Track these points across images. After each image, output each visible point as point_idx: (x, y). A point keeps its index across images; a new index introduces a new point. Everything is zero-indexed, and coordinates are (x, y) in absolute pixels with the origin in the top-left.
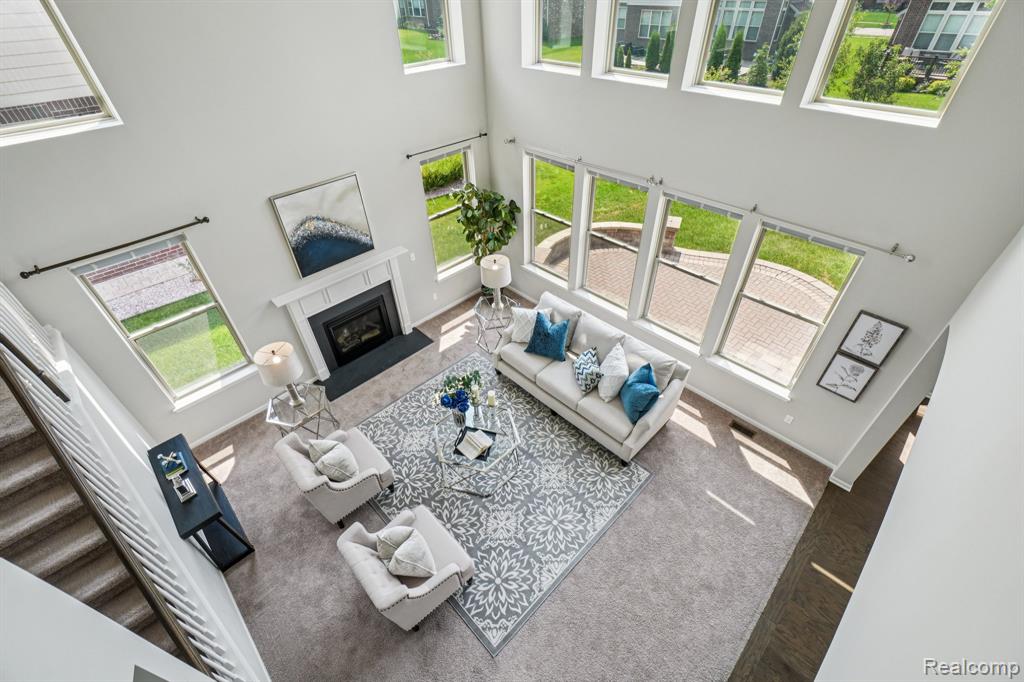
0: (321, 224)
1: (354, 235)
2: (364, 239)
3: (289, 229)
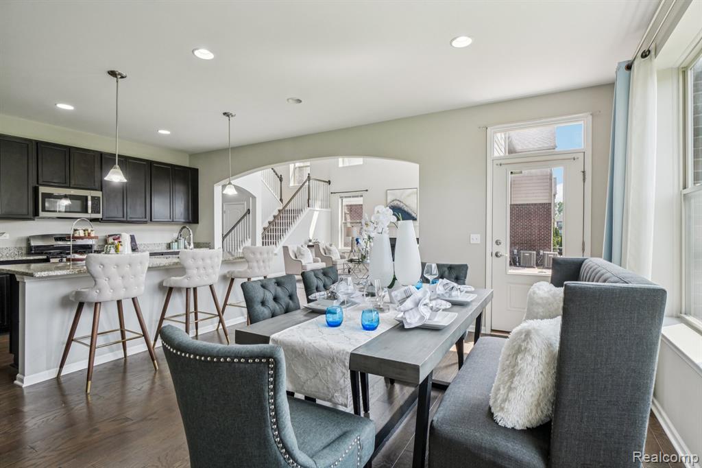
0: (399, 203)
1: (410, 212)
2: (414, 215)
3: (389, 201)
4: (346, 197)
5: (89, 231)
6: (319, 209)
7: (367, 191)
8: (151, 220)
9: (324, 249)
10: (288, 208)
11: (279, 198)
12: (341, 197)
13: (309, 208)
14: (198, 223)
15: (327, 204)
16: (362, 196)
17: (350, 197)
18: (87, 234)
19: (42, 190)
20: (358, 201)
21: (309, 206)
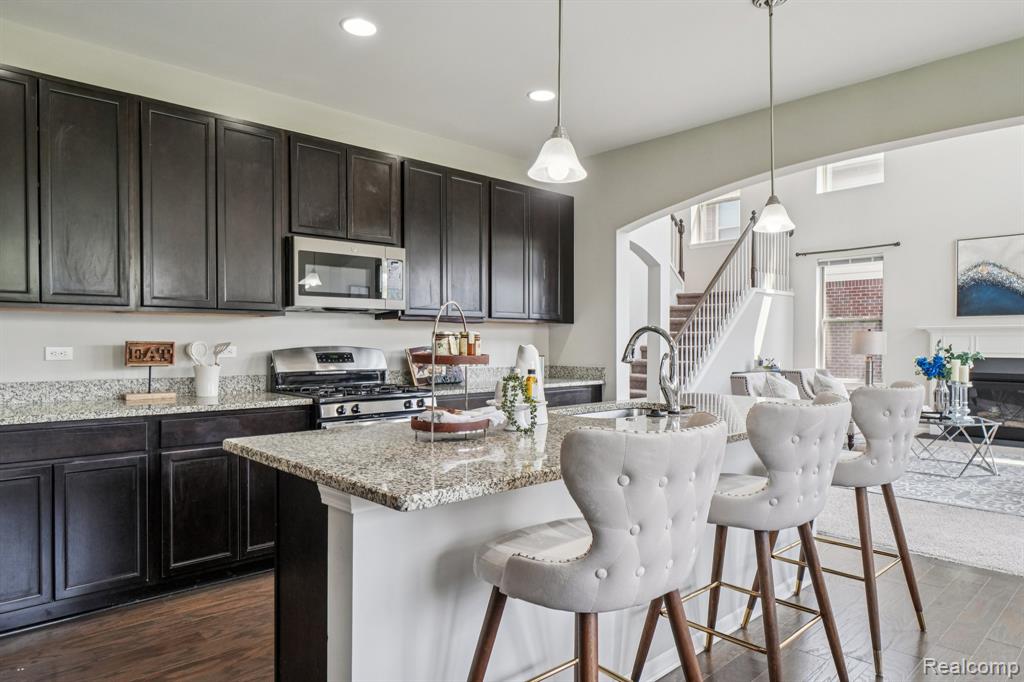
0: (995, 271)
3: (962, 268)
4: (833, 263)
5: (472, 341)
6: (772, 291)
7: (897, 244)
8: (490, 316)
9: (809, 383)
10: (715, 289)
11: (678, 269)
12: (820, 264)
13: (755, 290)
14: (573, 323)
15: (788, 282)
16: (881, 258)
17: (846, 261)
18: (465, 350)
19: (302, 244)
20: (870, 271)
21: (753, 286)
